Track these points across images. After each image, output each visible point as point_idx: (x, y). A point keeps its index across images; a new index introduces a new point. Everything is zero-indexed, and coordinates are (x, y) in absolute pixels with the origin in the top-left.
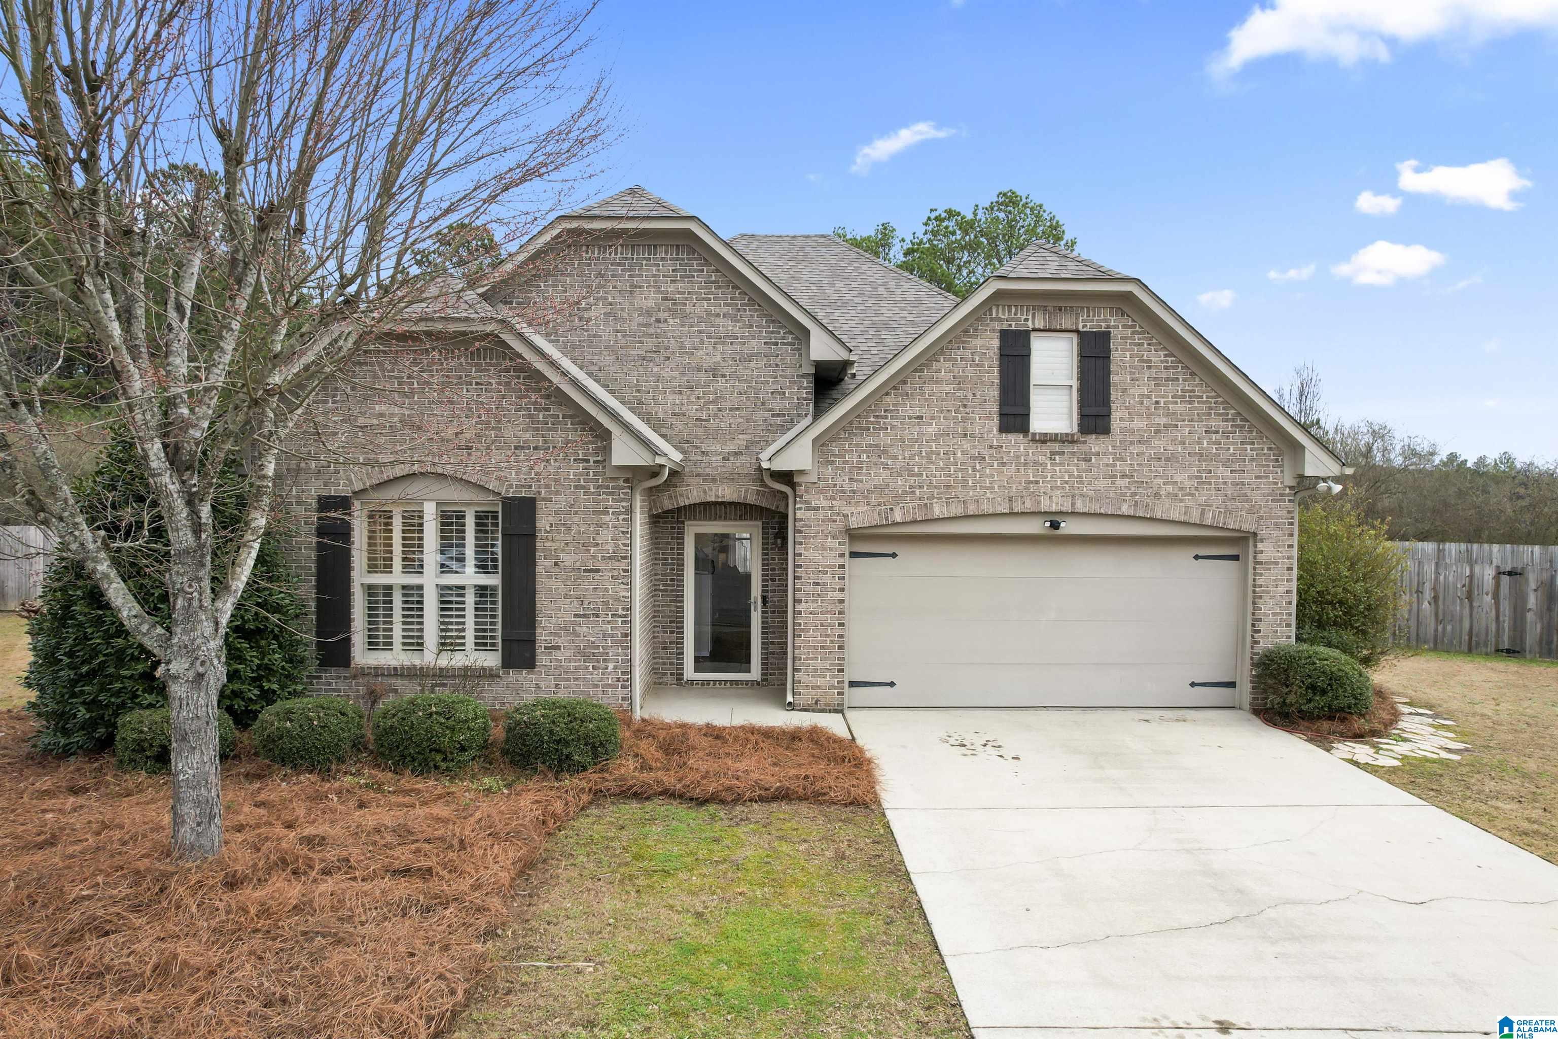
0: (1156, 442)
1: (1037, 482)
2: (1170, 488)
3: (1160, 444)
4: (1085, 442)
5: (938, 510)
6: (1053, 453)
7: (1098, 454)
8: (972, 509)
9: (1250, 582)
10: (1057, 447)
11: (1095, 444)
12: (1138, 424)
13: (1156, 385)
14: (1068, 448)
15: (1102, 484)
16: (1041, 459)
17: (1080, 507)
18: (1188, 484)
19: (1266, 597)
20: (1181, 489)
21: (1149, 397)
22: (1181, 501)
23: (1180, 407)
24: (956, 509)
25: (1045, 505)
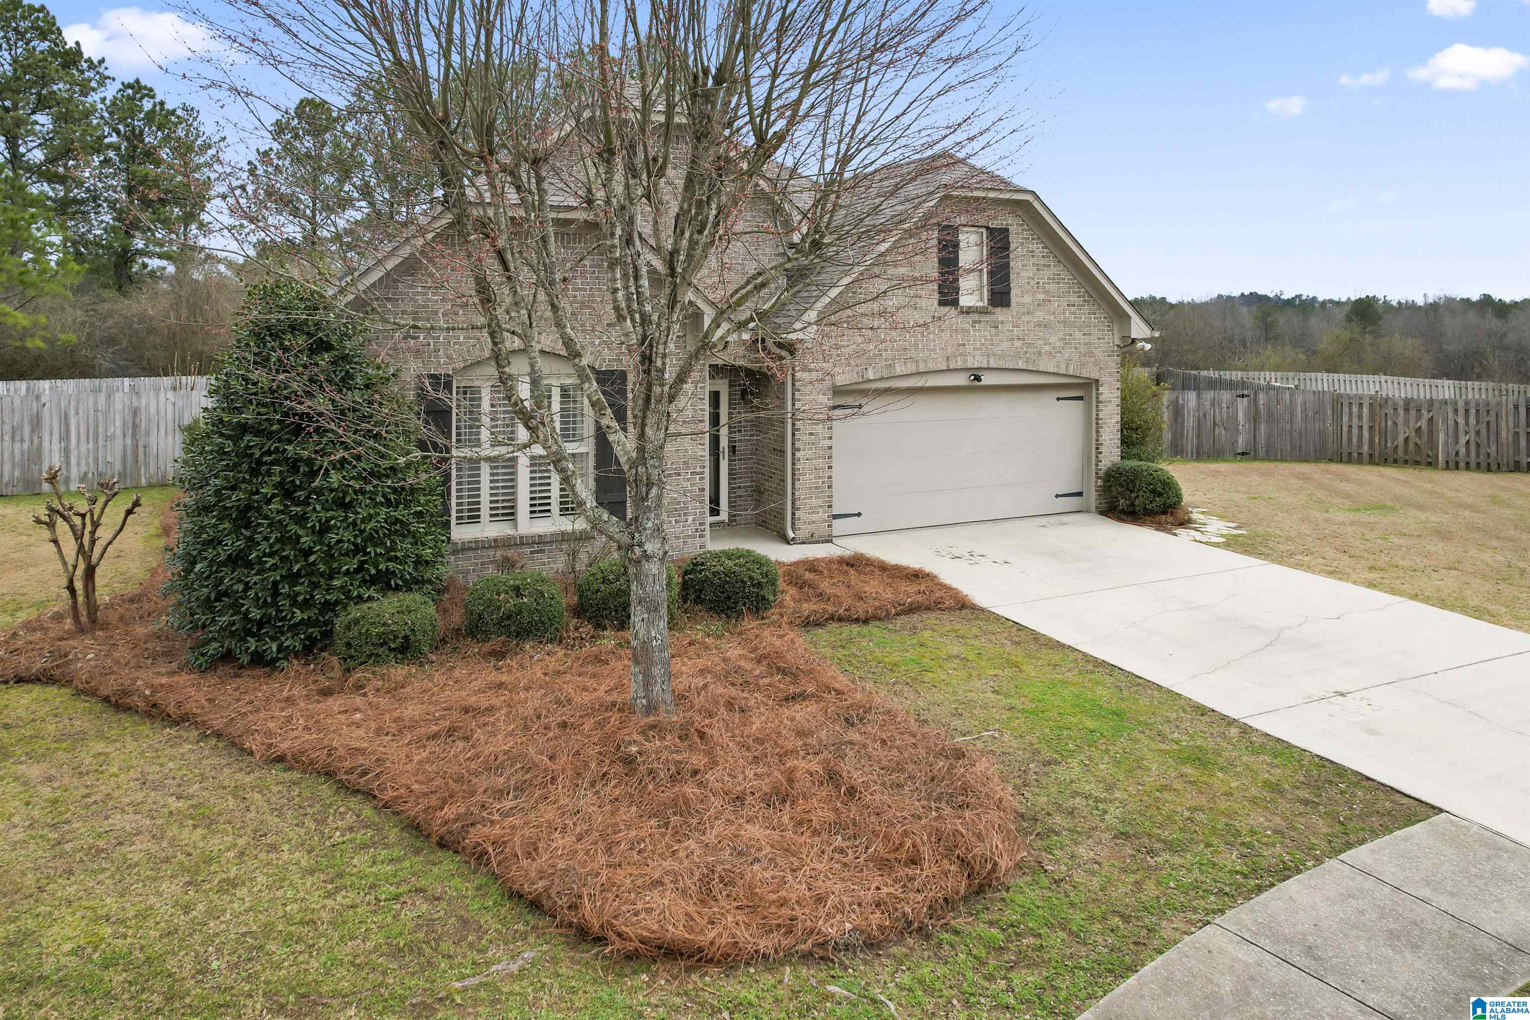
0: (1038, 313)
1: (964, 345)
2: (1047, 348)
3: (1040, 315)
4: (994, 313)
5: (899, 369)
6: (974, 322)
7: (1002, 322)
8: (922, 368)
9: (1094, 417)
10: (976, 317)
11: (1001, 314)
12: (1027, 299)
13: (1038, 270)
14: (984, 318)
15: (1006, 345)
16: (967, 326)
17: (993, 364)
18: (1058, 344)
19: (1105, 428)
20: (1054, 348)
21: (1033, 279)
22: (1055, 357)
23: (1052, 287)
24: (911, 368)
25: (972, 363)
